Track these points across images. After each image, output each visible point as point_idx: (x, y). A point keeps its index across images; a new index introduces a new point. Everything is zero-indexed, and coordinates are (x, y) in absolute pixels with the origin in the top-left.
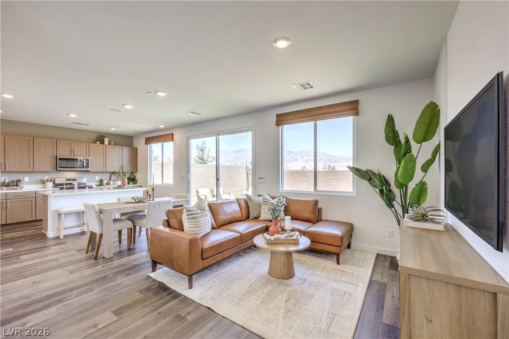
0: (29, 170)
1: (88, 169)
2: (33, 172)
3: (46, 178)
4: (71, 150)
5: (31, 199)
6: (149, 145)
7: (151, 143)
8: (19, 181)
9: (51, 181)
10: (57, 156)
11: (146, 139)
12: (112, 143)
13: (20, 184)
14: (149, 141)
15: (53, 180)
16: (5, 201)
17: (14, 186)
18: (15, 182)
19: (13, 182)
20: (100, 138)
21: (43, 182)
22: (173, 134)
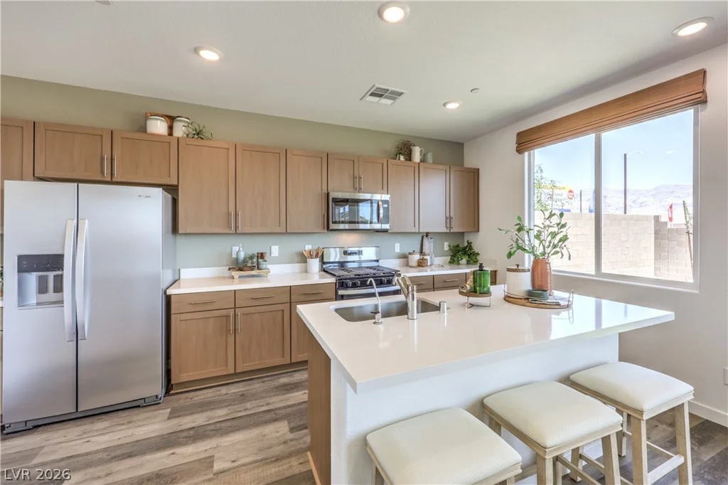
0: (278, 230)
1: (386, 226)
2: (286, 233)
3: (308, 247)
4: (354, 177)
5: (281, 307)
6: (526, 154)
7: (532, 148)
8: (261, 256)
9: (317, 256)
10: (328, 194)
11: (519, 135)
12: (430, 157)
13: (263, 265)
14: (526, 141)
15: (320, 254)
16: (231, 313)
17: (252, 268)
18: (255, 260)
19: (251, 258)
20: (405, 149)
21: (303, 258)
22: (705, 72)
